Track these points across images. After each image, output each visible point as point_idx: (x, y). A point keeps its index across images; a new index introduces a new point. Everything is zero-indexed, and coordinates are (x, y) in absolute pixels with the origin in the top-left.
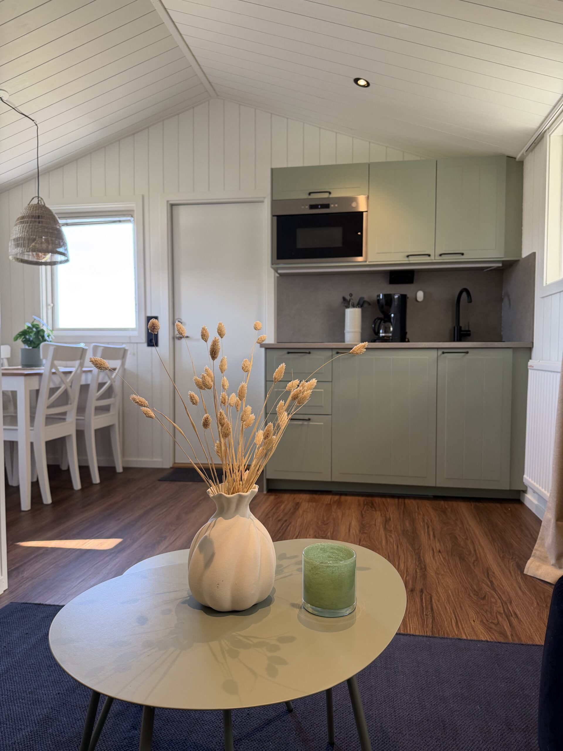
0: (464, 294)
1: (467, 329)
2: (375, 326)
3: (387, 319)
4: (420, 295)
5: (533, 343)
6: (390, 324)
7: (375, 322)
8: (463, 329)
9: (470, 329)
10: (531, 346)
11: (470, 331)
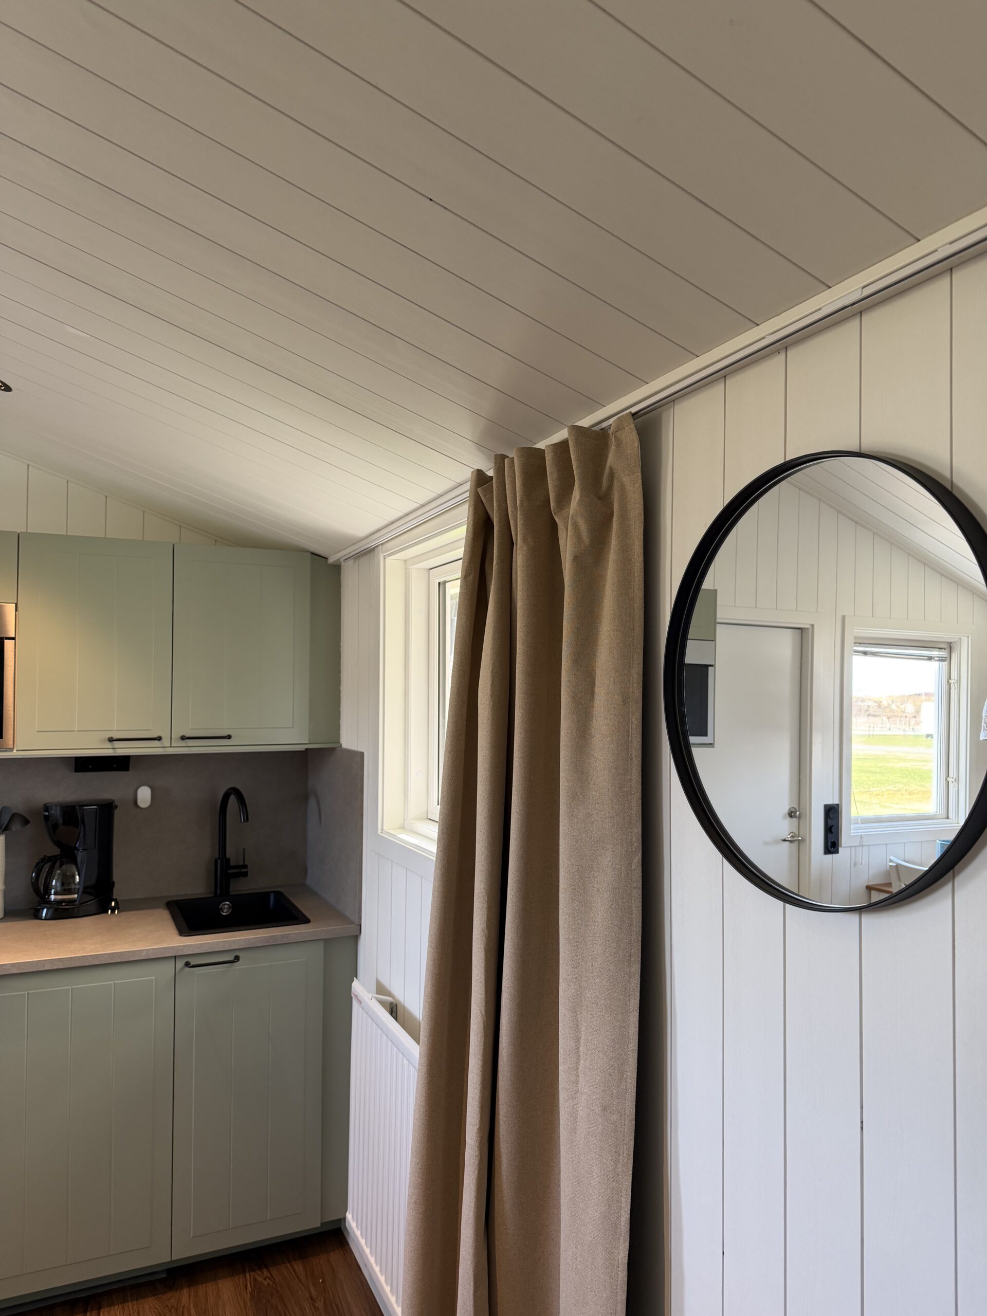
0: (233, 800)
1: (241, 863)
2: (38, 876)
3: (67, 855)
4: (144, 795)
5: (361, 925)
6: (74, 868)
7: (38, 869)
8: (232, 863)
9: (246, 863)
10: (358, 934)
11: (245, 866)
